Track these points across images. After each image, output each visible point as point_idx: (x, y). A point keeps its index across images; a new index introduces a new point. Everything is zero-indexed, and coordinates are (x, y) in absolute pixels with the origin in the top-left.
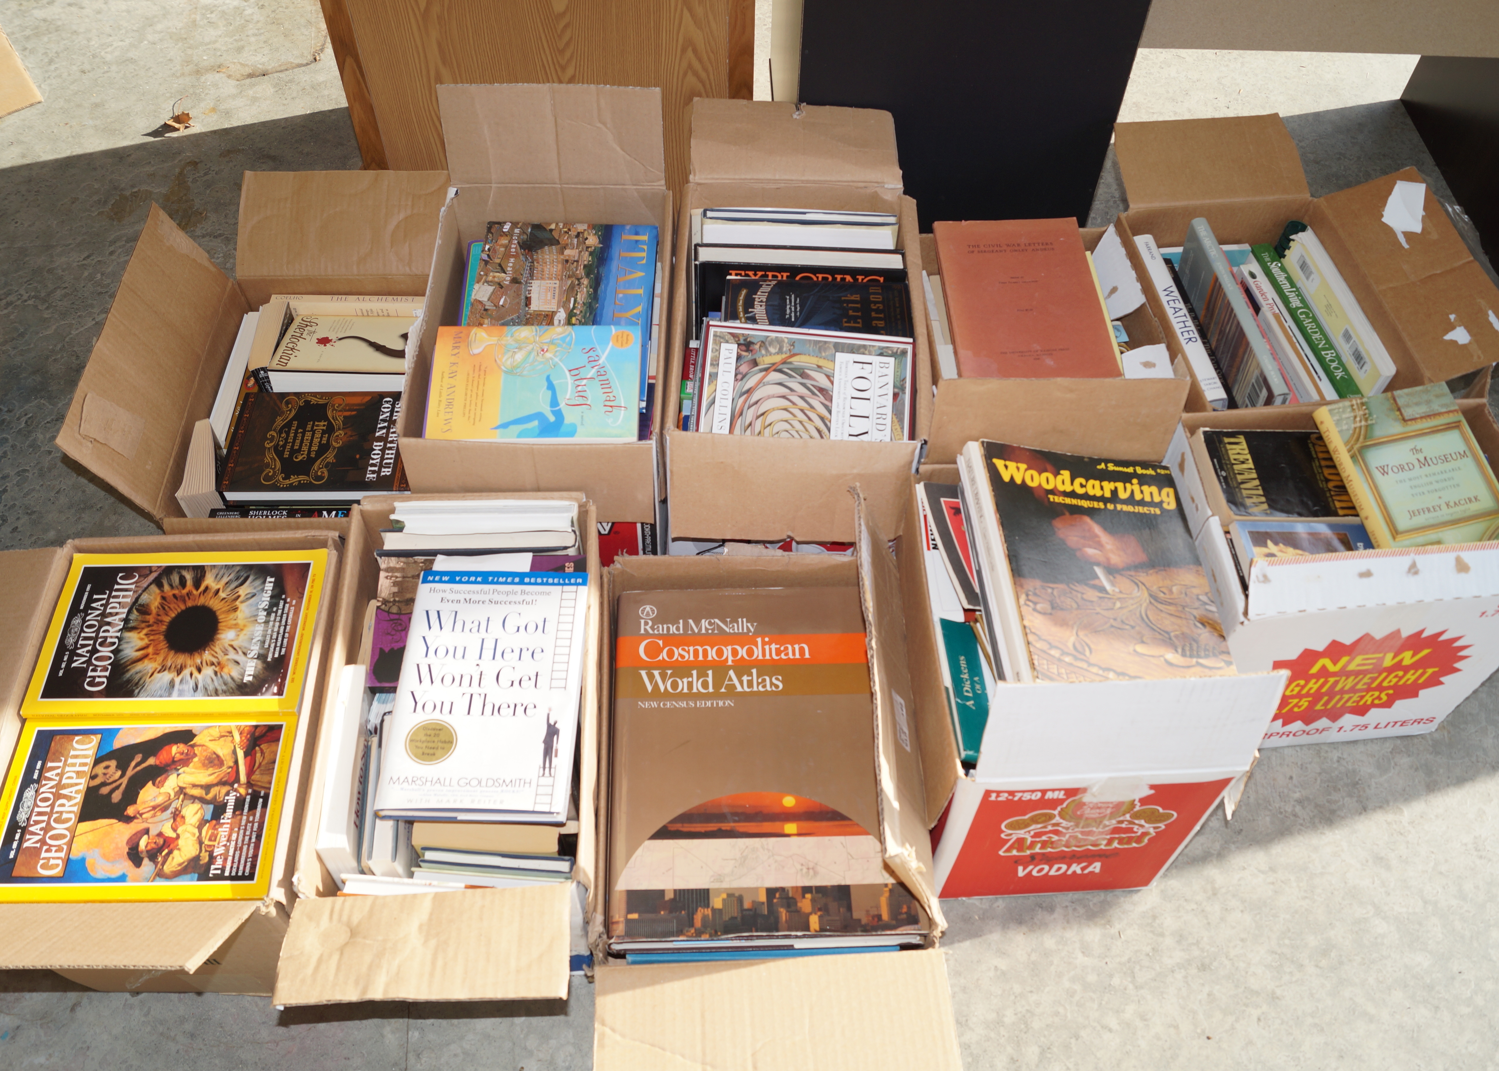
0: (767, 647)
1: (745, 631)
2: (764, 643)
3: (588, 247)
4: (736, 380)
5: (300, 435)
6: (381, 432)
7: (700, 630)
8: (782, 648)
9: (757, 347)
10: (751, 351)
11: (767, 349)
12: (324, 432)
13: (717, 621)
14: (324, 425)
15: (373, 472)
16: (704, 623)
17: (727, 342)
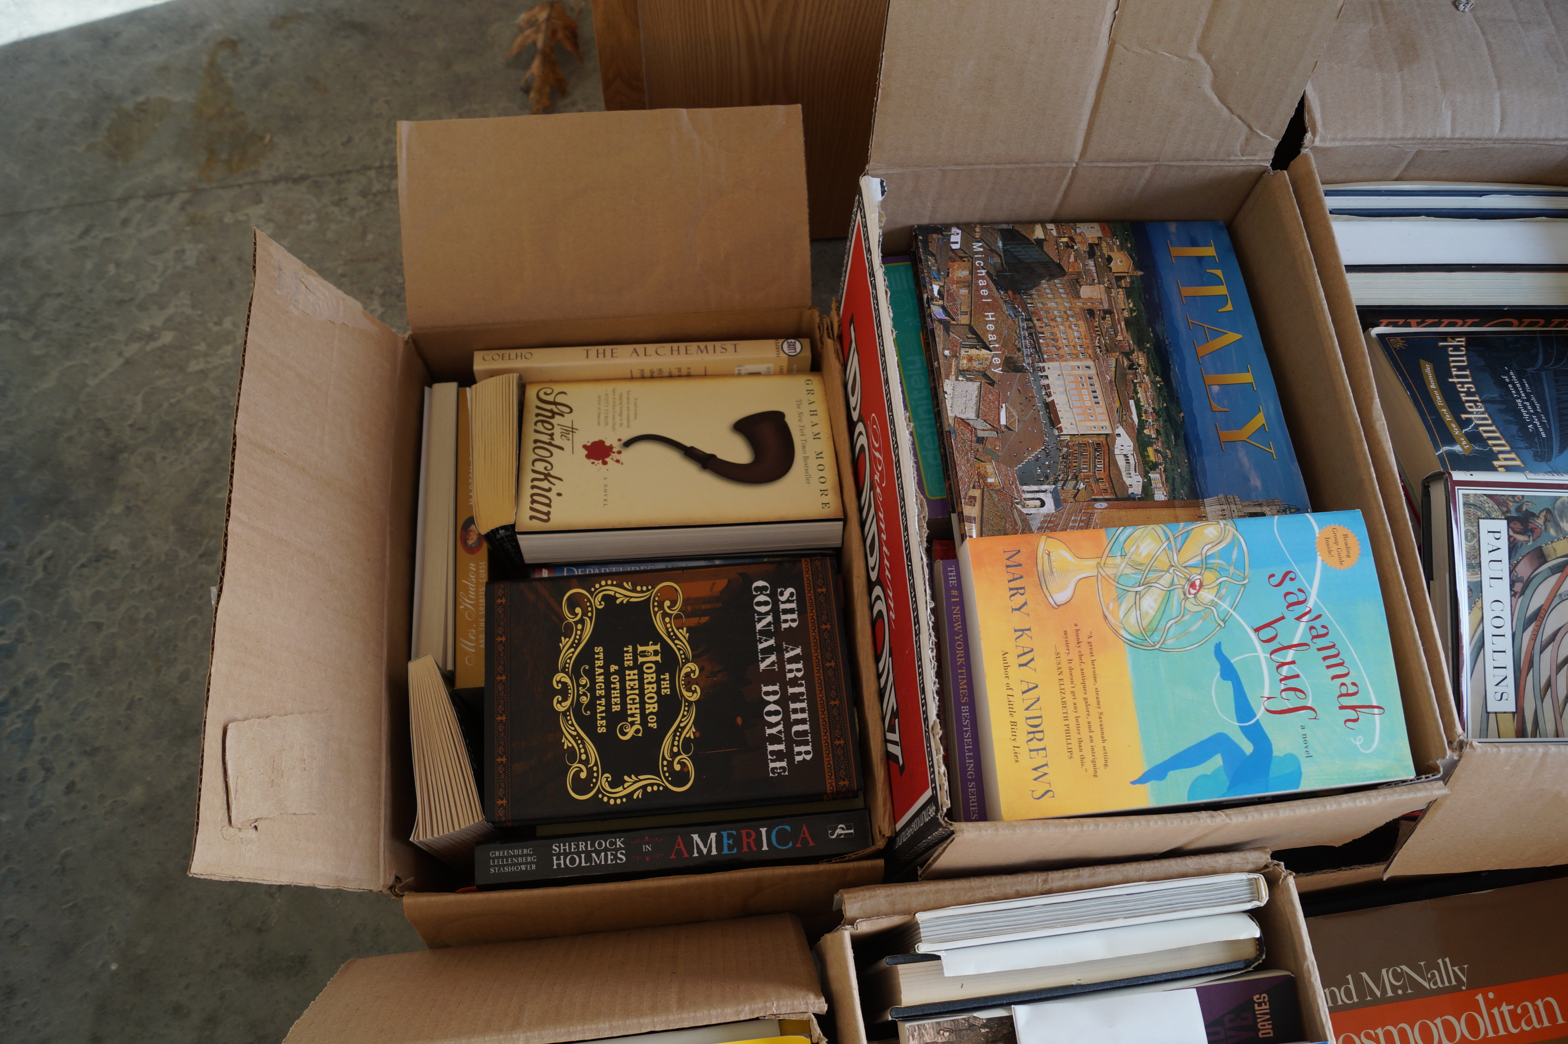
0: (1495, 1011)
1: (1454, 983)
2: (1490, 1005)
3: (1119, 279)
4: (1513, 594)
5: (615, 678)
6: (768, 662)
7: (1384, 991)
8: (1519, 1011)
9: (1540, 521)
10: (1532, 531)
11: (1558, 527)
12: (660, 669)
13: (1404, 968)
14: (656, 653)
15: (779, 756)
16: (1386, 975)
17: (1489, 517)
